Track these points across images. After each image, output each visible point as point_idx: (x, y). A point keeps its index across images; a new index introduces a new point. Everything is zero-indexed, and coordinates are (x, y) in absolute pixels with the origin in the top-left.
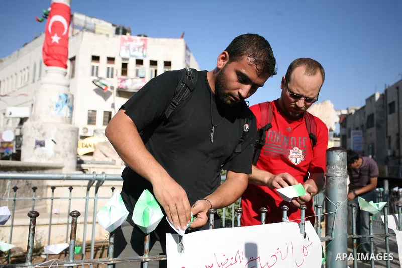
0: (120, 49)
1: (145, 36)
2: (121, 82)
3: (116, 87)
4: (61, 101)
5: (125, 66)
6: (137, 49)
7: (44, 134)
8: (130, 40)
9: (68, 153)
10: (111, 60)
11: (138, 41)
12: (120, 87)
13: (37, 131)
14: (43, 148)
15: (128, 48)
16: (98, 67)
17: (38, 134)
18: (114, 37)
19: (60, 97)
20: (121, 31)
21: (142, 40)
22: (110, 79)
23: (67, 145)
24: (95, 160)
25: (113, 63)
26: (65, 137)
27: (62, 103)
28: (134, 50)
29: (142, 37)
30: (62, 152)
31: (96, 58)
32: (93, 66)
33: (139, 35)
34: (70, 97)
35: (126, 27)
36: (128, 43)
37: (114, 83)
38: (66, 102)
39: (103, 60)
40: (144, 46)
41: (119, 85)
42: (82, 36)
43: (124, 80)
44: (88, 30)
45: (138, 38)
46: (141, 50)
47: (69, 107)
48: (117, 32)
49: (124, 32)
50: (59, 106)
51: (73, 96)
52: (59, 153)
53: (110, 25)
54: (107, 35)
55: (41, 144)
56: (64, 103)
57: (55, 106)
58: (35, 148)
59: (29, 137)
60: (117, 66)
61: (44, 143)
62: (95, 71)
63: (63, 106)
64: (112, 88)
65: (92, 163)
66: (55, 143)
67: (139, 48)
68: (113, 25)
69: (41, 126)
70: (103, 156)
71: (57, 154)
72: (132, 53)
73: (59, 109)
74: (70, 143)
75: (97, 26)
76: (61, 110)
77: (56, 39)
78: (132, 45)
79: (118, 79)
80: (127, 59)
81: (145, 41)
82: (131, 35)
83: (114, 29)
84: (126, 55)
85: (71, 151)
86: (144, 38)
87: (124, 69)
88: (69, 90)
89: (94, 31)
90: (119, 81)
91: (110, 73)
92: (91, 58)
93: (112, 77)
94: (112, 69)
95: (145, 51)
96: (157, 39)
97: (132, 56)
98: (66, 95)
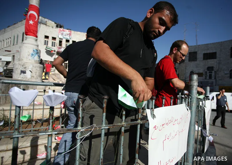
0: (59, 34)
1: (70, 30)
2: (59, 49)
3: (56, 51)
4: (34, 53)
5: (61, 42)
6: (66, 35)
7: (25, 68)
8: (64, 31)
9: (38, 77)
10: (54, 38)
11: (67, 32)
12: (59, 51)
13: (21, 66)
14: (25, 74)
15: (62, 34)
16: (47, 41)
17: (22, 67)
18: (56, 28)
19: (34, 51)
20: (59, 26)
21: (69, 31)
22: (53, 47)
23: (37, 74)
24: (49, 81)
25: (55, 40)
26: (37, 70)
27: (35, 53)
28: (65, 36)
29: (69, 30)
30: (35, 76)
31: (47, 37)
32: (45, 41)
33: (68, 29)
34: (38, 51)
35: (61, 25)
36: (63, 32)
37: (56, 49)
38: (37, 53)
39: (50, 38)
40: (70, 34)
41: (58, 50)
42: (40, 26)
43: (60, 48)
44: (43, 24)
45: (67, 31)
46: (68, 36)
47: (38, 56)
48: (57, 26)
49: (61, 27)
50: (33, 55)
51: (40, 51)
52: (33, 77)
53: (54, 23)
54: (53, 27)
55: (24, 72)
56: (36, 54)
57: (31, 55)
58: (21, 74)
59: (17, 68)
60: (57, 41)
61: (26, 72)
62: (46, 43)
63: (35, 55)
64: (55, 51)
65: (48, 83)
66: (31, 72)
67: (68, 34)
68: (55, 23)
69: (24, 64)
70: (53, 80)
71: (33, 78)
72: (64, 37)
73: (33, 56)
74: (39, 73)
75: (47, 22)
76: (34, 57)
77: (31, 22)
78: (65, 33)
79: (58, 47)
80: (62, 39)
81: (71, 32)
82: (63, 28)
83: (56, 25)
84: (62, 37)
85: (39, 77)
86: (70, 31)
87: (60, 43)
88: (38, 48)
89: (46, 25)
90: (58, 48)
91: (53, 45)
92: (44, 37)
93: (54, 46)
94: (55, 42)
95: (70, 36)
96: (76, 32)
97: (64, 38)
98: (37, 50)
